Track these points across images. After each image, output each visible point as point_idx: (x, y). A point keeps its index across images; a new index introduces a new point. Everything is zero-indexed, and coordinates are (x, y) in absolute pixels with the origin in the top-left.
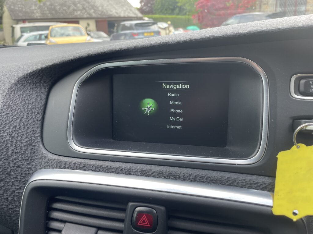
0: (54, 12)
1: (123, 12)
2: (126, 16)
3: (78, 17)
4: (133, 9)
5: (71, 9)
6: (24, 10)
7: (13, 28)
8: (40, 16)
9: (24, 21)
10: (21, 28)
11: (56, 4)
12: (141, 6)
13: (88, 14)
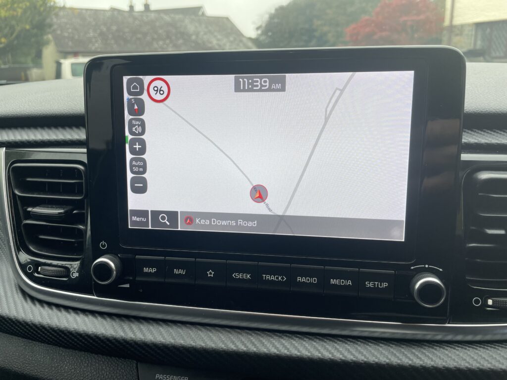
0: (122, 42)
5: (149, 38)
6: (76, 37)
7: (59, 65)
9: (76, 54)
11: (127, 30)
12: (258, 35)
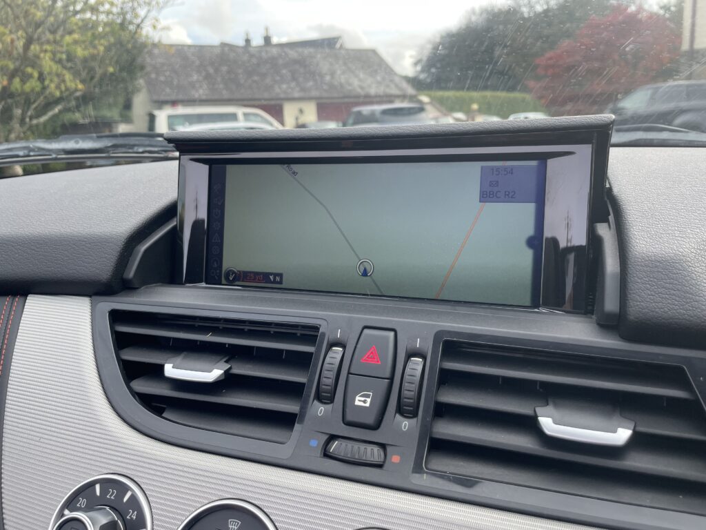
1: (374, 86)
3: (282, 96)
4: (397, 79)
6: (176, 81)
7: (152, 118)
8: (206, 95)
9: (174, 103)
10: (170, 117)
13: (303, 90)
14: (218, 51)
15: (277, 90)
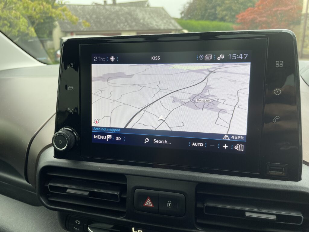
0: (99, 25)
1: (163, 25)
2: (166, 28)
3: (121, 29)
5: (115, 22)
7: (62, 40)
8: (86, 29)
9: (72, 33)
13: (130, 26)
14: (91, 8)
15: (119, 27)
